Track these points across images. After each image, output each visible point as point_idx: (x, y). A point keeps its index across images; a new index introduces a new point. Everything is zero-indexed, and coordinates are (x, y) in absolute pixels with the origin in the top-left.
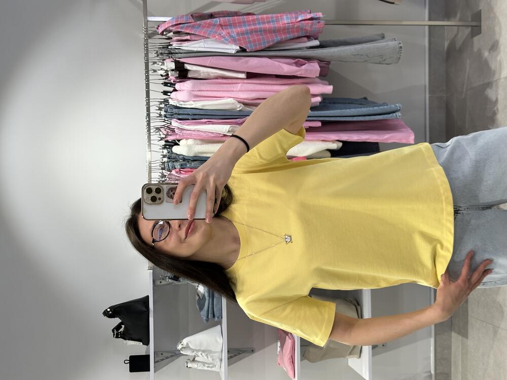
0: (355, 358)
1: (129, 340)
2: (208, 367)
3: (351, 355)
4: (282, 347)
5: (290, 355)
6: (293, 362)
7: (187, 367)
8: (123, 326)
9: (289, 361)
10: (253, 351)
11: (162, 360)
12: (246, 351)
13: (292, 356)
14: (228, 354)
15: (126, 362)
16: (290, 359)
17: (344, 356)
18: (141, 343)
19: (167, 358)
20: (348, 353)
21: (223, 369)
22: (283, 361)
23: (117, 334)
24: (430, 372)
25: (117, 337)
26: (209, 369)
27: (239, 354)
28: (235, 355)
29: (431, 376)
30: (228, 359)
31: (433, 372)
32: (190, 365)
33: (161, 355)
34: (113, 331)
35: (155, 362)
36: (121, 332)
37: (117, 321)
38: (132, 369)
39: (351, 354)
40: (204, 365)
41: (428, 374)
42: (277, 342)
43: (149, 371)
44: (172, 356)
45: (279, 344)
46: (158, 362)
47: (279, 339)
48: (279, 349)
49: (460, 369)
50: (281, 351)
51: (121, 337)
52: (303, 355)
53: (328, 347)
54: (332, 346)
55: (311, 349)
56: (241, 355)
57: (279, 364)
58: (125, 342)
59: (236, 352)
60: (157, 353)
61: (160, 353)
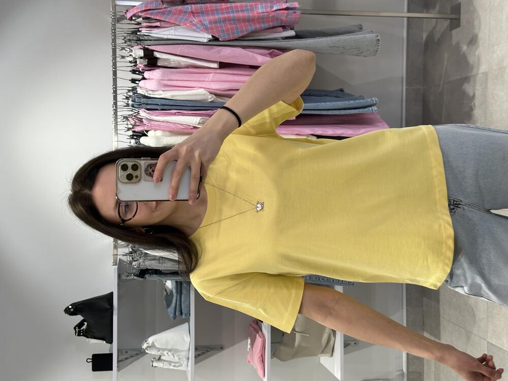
0: (327, 357)
1: (91, 338)
2: (174, 366)
3: (324, 353)
4: (252, 344)
5: (260, 354)
6: (263, 361)
7: (152, 366)
8: (86, 323)
9: (259, 360)
10: (222, 348)
11: (126, 359)
12: (215, 348)
13: (262, 355)
14: (195, 351)
15: (89, 361)
16: (260, 358)
17: (316, 355)
18: (105, 342)
19: (132, 356)
20: (320, 352)
21: (189, 368)
22: (253, 358)
23: (79, 332)
24: (403, 370)
25: (79, 335)
26: (176, 368)
27: (208, 351)
28: (203, 353)
29: (403, 374)
30: (195, 357)
31: (405, 370)
32: (155, 364)
33: (125, 353)
34: (75, 328)
35: (118, 361)
36: (83, 330)
37: (79, 318)
38: (95, 368)
39: (322, 352)
40: (170, 365)
41: (400, 372)
42: (247, 338)
43: (112, 370)
44: (137, 354)
45: (249, 341)
46: (122, 361)
47: (249, 336)
48: (249, 346)
49: (433, 369)
50: (251, 349)
51: (82, 335)
52: (274, 354)
53: (299, 345)
54: (303, 344)
55: (283, 348)
56: (209, 353)
57: (249, 362)
58: (88, 340)
59: (204, 349)
60: (121, 351)
61: (124, 351)
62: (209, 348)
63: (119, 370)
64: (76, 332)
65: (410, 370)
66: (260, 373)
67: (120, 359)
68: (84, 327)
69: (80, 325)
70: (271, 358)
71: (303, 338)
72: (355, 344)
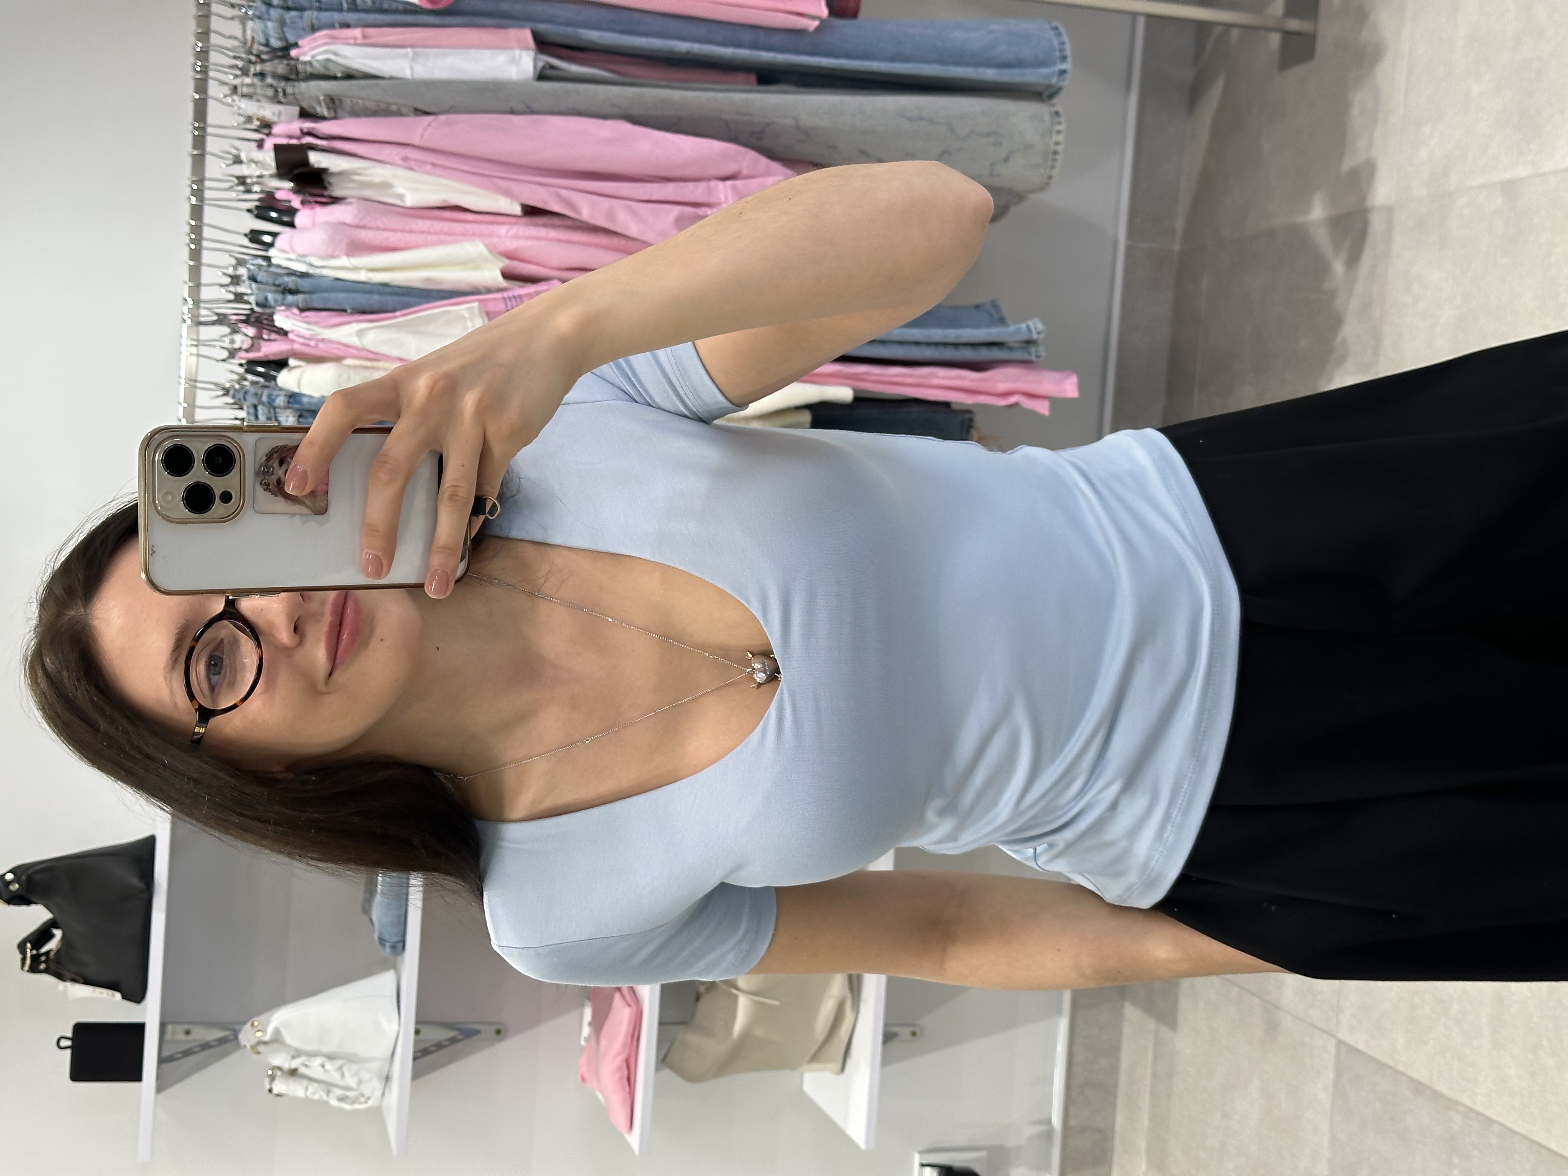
0: (826, 1073)
1: (74, 980)
2: (341, 1099)
3: (818, 1062)
5: (622, 1057)
6: (630, 1081)
7: (270, 1091)
10: (498, 1032)
11: (187, 1053)
12: (477, 1032)
13: (627, 1062)
14: (415, 1040)
15: (63, 1043)
16: (619, 1069)
17: (792, 1066)
18: (118, 996)
19: (205, 1047)
20: (807, 1057)
21: (394, 1095)
22: (597, 1070)
23: (35, 959)
24: (1051, 1120)
25: (34, 969)
26: (346, 1106)
27: (453, 1041)
29: (1050, 1134)
30: (415, 1059)
32: (279, 1087)
33: (182, 1037)
34: (22, 948)
35: (162, 1059)
36: (47, 953)
37: (38, 915)
38: (80, 1072)
39: (814, 1058)
40: (328, 1093)
41: (1044, 1128)
42: (582, 1005)
43: (139, 1079)
44: (222, 1041)
45: (588, 1013)
46: (172, 1058)
47: (589, 999)
48: (586, 1031)
50: (593, 1039)
51: (46, 971)
52: (664, 1060)
53: (746, 1034)
54: (759, 1032)
55: (693, 1038)
56: (458, 1046)
57: (583, 1079)
58: (61, 986)
59: (444, 1035)
60: (170, 1028)
61: (182, 1028)
62: (461, 1031)
63: (161, 1086)
64: (23, 960)
65: (1073, 1122)
66: (619, 1116)
67: (165, 1054)
68: (52, 945)
69: (42, 936)
70: (658, 1069)
71: (760, 1014)
72: (914, 1034)
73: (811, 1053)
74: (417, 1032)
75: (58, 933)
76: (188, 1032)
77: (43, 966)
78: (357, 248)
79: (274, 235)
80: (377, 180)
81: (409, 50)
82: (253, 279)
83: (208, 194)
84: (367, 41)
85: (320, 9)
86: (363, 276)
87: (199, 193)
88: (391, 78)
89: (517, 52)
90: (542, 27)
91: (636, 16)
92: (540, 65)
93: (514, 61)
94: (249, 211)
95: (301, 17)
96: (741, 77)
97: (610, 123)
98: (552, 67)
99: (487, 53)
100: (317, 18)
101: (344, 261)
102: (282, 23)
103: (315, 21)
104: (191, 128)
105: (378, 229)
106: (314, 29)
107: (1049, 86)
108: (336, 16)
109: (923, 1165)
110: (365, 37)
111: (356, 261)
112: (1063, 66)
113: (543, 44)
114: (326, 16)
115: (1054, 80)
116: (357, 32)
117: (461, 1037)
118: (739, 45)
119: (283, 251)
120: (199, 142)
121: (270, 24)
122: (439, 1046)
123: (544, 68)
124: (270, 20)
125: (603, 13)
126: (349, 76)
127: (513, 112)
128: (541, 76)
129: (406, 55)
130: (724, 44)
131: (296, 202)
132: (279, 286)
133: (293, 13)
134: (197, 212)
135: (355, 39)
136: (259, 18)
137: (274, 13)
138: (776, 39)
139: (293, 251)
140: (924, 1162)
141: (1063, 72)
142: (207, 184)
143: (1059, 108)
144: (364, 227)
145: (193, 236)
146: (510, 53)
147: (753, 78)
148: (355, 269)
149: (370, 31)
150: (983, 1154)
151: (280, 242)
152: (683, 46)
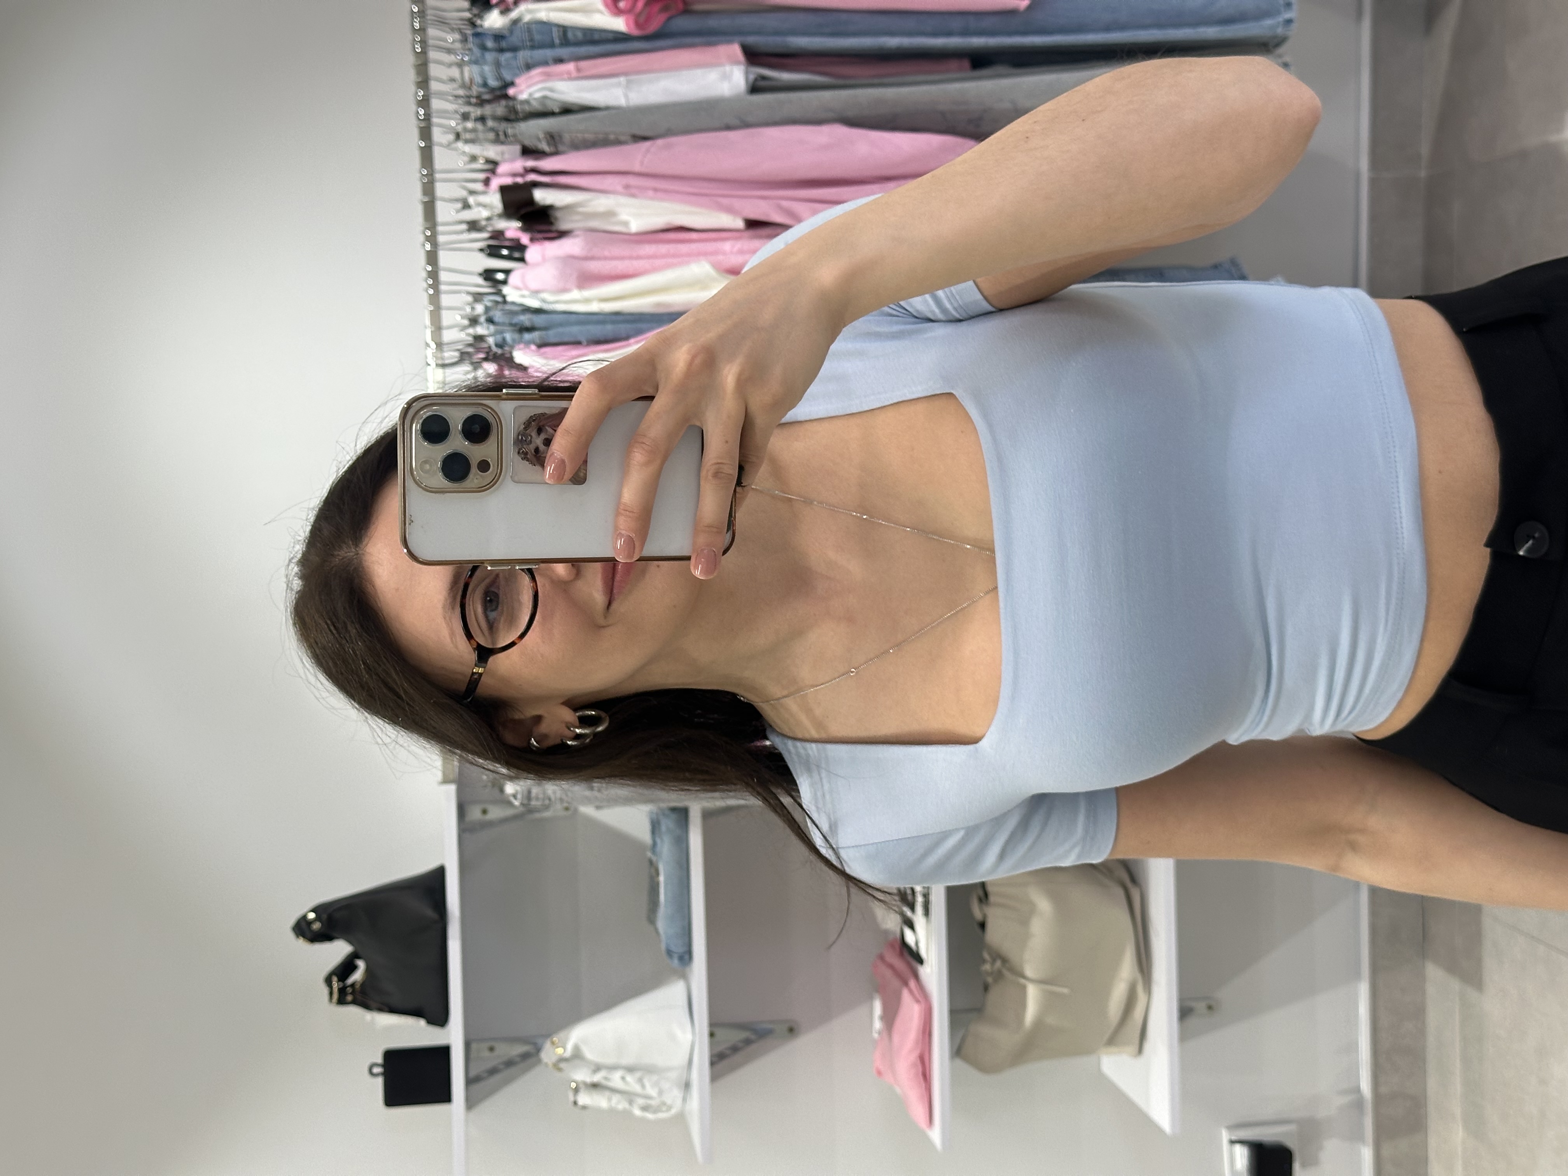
0: (1123, 1056)
1: (381, 1010)
3: (1114, 1045)
4: (890, 1017)
5: (916, 1054)
6: (926, 1076)
7: (577, 1104)
9: (913, 1071)
10: (791, 1030)
11: (493, 1071)
12: (771, 1031)
13: (921, 1058)
14: (711, 1042)
15: (374, 1070)
16: (914, 1065)
17: (1087, 1052)
18: (422, 1022)
19: (509, 1063)
20: (1103, 1041)
21: (694, 1103)
22: (892, 1064)
23: (342, 991)
24: (1359, 1088)
25: (341, 1001)
26: (650, 1116)
27: (748, 1042)
29: (1360, 1103)
30: (712, 1064)
32: (584, 1099)
33: (487, 1054)
34: (328, 981)
35: (470, 1081)
36: (353, 985)
37: (339, 949)
38: (392, 1097)
39: (1112, 1041)
41: (1352, 1097)
42: (871, 999)
43: (449, 1101)
44: (526, 1056)
45: (878, 1007)
46: (479, 1077)
47: (878, 992)
48: (878, 1024)
50: (885, 1032)
51: (354, 1002)
52: (958, 1051)
53: (1039, 1023)
54: (1050, 1020)
55: (984, 1030)
56: (754, 1047)
57: (879, 1073)
58: (368, 1016)
59: (738, 1036)
60: (474, 1046)
61: (485, 1045)
62: (754, 1031)
63: (471, 1103)
64: (331, 994)
65: (1383, 1090)
66: (918, 1111)
67: (473, 1074)
68: (357, 976)
69: (346, 968)
70: (953, 1062)
71: (1050, 1002)
72: (1210, 1008)
73: (1106, 1037)
74: (712, 1035)
75: (361, 964)
76: (491, 1049)
77: (349, 998)
78: (587, 279)
79: (507, 272)
80: (601, 209)
81: (622, 79)
82: (490, 321)
83: (441, 239)
84: (581, 75)
85: (533, 47)
86: (594, 307)
87: (432, 239)
88: (607, 108)
89: (728, 68)
90: (751, 40)
91: (844, 17)
92: (752, 77)
93: (725, 77)
94: (481, 250)
95: (515, 58)
96: (954, 64)
97: (826, 129)
98: (764, 78)
99: (699, 72)
100: (531, 57)
101: (575, 294)
102: (498, 65)
103: (530, 61)
104: (418, 175)
105: (605, 258)
106: (529, 67)
107: (1275, 37)
108: (549, 53)
109: (1232, 1142)
110: (578, 70)
111: (587, 293)
112: (1288, 15)
113: (753, 56)
114: (539, 54)
115: (1280, 31)
116: (570, 66)
117: (753, 1037)
118: (949, 34)
119: (517, 288)
120: (429, 189)
121: (486, 68)
122: (735, 1049)
123: (756, 80)
124: (485, 63)
125: (811, 18)
126: (567, 110)
127: (728, 128)
128: (755, 89)
129: (619, 85)
130: (935, 34)
131: (525, 239)
132: (514, 325)
133: (508, 55)
134: (432, 258)
135: (569, 73)
136: (476, 62)
137: (489, 56)
138: (986, 23)
139: (527, 288)
140: (1234, 1138)
141: (1289, 22)
142: (440, 228)
143: (1287, 59)
144: (592, 258)
145: (430, 282)
146: (721, 69)
147: (966, 63)
148: (587, 301)
149: (583, 64)
150: (1292, 1128)
151: (513, 279)
152: (893, 42)
